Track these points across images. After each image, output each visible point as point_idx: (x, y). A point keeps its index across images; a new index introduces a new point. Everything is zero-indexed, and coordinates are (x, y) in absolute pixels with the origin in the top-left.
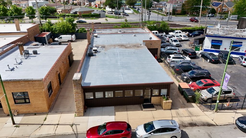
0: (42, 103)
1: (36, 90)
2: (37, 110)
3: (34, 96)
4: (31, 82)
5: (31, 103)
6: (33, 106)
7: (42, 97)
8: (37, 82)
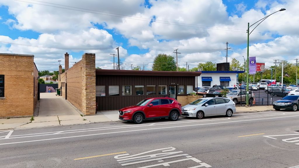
0: (25, 97)
1: (20, 73)
2: (14, 111)
3: (15, 83)
4: (15, 57)
5: (6, 97)
6: (8, 103)
7: (28, 86)
8: (25, 59)
